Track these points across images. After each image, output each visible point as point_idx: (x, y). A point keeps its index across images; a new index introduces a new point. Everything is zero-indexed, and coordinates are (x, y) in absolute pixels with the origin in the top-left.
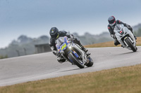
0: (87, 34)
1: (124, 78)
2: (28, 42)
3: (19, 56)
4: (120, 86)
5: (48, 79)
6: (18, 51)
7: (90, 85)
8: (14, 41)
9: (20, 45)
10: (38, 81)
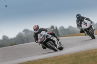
0: (70, 27)
1: (94, 57)
2: (30, 34)
3: (24, 43)
4: (91, 62)
5: (43, 59)
6: (22, 40)
7: (71, 62)
8: (20, 33)
9: (24, 36)
10: (36, 60)
